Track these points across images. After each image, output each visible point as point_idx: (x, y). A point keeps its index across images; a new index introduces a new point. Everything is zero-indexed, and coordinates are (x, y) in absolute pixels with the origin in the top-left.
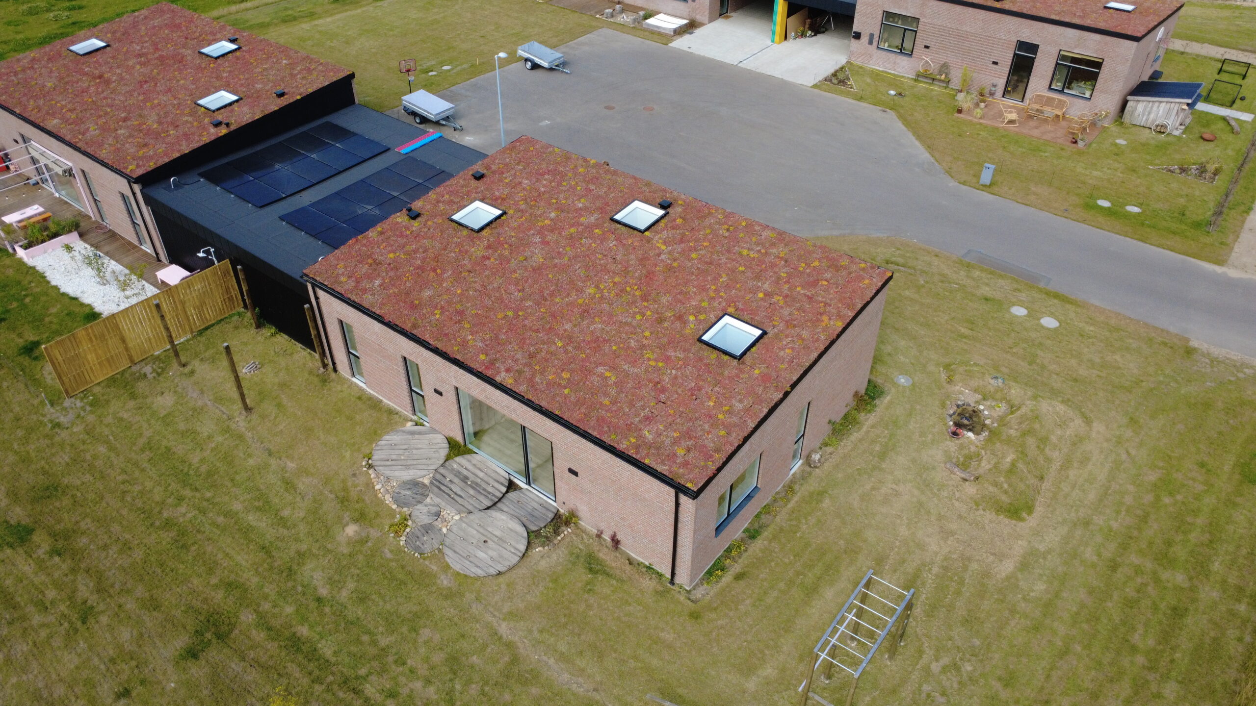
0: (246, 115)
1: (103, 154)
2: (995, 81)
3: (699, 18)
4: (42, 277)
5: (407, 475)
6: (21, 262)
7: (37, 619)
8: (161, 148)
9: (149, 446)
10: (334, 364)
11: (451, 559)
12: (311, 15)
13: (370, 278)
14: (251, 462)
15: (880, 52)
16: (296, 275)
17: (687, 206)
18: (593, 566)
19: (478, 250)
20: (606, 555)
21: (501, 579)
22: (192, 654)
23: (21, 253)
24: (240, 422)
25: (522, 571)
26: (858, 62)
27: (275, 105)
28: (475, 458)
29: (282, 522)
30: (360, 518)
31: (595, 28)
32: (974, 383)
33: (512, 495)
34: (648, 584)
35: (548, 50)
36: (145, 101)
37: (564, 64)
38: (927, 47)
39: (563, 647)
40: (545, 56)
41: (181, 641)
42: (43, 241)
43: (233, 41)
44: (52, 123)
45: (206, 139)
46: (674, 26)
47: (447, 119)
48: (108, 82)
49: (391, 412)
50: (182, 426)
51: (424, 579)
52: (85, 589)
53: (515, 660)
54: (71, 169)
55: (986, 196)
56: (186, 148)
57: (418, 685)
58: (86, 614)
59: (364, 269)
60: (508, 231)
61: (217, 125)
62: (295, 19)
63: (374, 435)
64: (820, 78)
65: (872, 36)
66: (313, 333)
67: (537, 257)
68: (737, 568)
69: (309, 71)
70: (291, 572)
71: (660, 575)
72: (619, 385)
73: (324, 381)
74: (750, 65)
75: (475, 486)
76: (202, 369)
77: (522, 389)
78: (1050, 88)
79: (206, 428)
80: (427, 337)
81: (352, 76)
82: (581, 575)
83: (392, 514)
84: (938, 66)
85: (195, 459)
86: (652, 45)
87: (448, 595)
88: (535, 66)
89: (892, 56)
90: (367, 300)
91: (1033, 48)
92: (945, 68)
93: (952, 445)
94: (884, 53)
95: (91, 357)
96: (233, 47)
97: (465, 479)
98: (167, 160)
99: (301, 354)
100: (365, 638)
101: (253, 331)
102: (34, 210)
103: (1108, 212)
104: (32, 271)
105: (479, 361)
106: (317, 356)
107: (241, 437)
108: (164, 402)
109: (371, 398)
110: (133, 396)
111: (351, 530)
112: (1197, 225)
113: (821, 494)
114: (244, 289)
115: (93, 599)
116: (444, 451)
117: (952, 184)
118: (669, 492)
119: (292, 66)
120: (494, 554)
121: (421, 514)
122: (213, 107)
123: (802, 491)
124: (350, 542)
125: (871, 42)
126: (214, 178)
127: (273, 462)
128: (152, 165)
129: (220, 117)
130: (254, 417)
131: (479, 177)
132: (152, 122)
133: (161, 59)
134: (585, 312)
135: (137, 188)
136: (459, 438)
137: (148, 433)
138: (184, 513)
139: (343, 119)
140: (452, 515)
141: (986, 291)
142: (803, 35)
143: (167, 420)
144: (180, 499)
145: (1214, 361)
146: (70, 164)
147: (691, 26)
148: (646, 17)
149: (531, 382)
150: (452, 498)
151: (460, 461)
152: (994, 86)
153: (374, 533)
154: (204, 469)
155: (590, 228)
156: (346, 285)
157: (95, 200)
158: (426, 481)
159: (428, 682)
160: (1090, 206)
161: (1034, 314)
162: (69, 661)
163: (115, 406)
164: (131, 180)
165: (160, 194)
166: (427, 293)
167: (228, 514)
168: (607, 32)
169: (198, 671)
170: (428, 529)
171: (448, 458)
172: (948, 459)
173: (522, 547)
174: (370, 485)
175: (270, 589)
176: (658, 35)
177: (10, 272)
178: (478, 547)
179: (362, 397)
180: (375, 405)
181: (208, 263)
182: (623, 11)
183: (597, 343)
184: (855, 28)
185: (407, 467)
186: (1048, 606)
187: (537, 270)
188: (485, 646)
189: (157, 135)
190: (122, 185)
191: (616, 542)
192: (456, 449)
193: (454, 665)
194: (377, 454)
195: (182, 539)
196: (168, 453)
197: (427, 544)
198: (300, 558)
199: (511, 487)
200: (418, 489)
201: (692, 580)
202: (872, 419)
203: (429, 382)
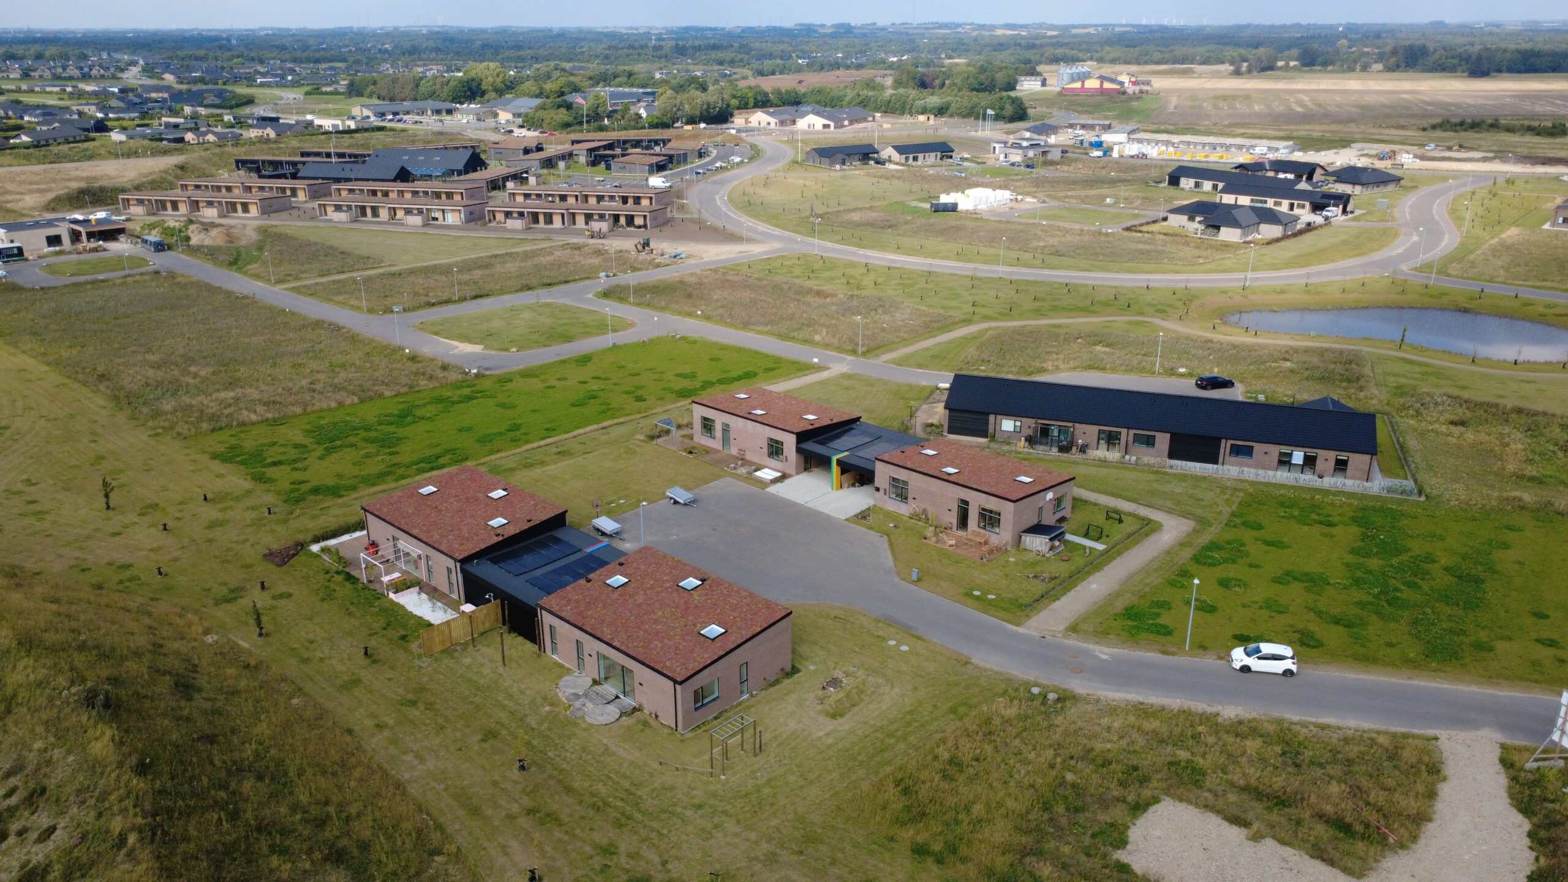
0: (512, 531)
1: (442, 548)
2: (951, 521)
3: (788, 471)
4: (403, 607)
5: (573, 691)
6: (392, 601)
7: (424, 728)
8: (470, 546)
9: (461, 676)
10: (544, 648)
11: (587, 718)
12: (542, 463)
13: (566, 606)
14: (506, 684)
15: (890, 499)
16: (533, 604)
17: (714, 580)
18: (645, 724)
19: (615, 596)
20: (652, 722)
21: (607, 726)
22: (484, 740)
23: (392, 596)
24: (501, 670)
25: (616, 724)
26: (880, 505)
27: (526, 526)
28: (603, 687)
29: (519, 704)
30: (552, 704)
31: (719, 477)
32: (844, 669)
33: (618, 700)
34: (666, 731)
35: (685, 493)
36: (461, 521)
37: (694, 501)
38: (914, 499)
39: (627, 747)
40: (682, 496)
41: (480, 737)
42: (403, 590)
43: (504, 490)
44: (415, 532)
45: (492, 542)
46: (771, 477)
47: (617, 533)
48: (440, 511)
49: (568, 669)
50: (475, 670)
51: (576, 724)
52: (440, 720)
53: (607, 749)
54: (419, 555)
55: (913, 587)
56: (483, 546)
57: (569, 754)
58: (442, 728)
59: (564, 602)
60: (630, 589)
61: (498, 535)
62: (532, 465)
63: (560, 677)
64: (852, 514)
65: (885, 490)
66: (537, 633)
67: (641, 598)
68: (705, 728)
69: (545, 508)
70: (521, 720)
71: (673, 729)
72: (662, 648)
73: (539, 656)
74: (811, 505)
75: (602, 696)
76: (483, 649)
77: (623, 648)
78: (978, 526)
79: (486, 671)
80: (588, 629)
81: (566, 511)
82: (641, 727)
83: (565, 704)
84: (921, 510)
85: (482, 681)
86: (754, 489)
87: (585, 730)
88: (676, 502)
89: (898, 502)
90: (564, 615)
91: (966, 503)
92: (925, 511)
93: (820, 693)
94: (893, 500)
95: (437, 639)
96: (505, 493)
97: (598, 694)
98: (473, 552)
99: (529, 646)
100: (550, 740)
101: (507, 634)
102: (396, 575)
103: (977, 598)
104: (398, 604)
105: (607, 638)
106: (536, 646)
107: (501, 675)
108: (467, 661)
109: (560, 663)
110: (453, 658)
111: (547, 708)
112: (1021, 606)
113: (751, 707)
114: (505, 613)
115: (444, 724)
116: (590, 682)
117: (896, 579)
118: (671, 683)
119: (535, 505)
120: (605, 718)
121: (577, 704)
122: (496, 526)
123: (743, 705)
124: (546, 711)
125: (885, 493)
126: (495, 561)
127: (515, 685)
128: (466, 554)
129: (498, 531)
130: (509, 668)
131: (621, 564)
132: (465, 533)
133: (467, 499)
134: (656, 622)
135: (458, 565)
136: (598, 679)
137: (460, 672)
138: (478, 700)
139: (559, 534)
140: (590, 705)
141: (881, 633)
142: (853, 485)
143: (468, 667)
144: (476, 695)
145: (977, 667)
146: (420, 553)
147: (784, 477)
148: (756, 471)
149: (628, 647)
150: (591, 700)
151: (597, 688)
152: (951, 523)
153: (557, 710)
154: (486, 685)
155: (667, 588)
156: (555, 608)
157: (431, 572)
158: (581, 693)
159: (572, 753)
160: (968, 594)
161: (898, 645)
162: (437, 741)
163: (445, 661)
164: (456, 560)
165: (469, 567)
166: (590, 613)
167: (497, 701)
168: (729, 480)
169: (486, 745)
170: (579, 709)
171: (592, 686)
172: (816, 697)
173: (617, 717)
174: (556, 694)
175: (514, 725)
176: (763, 484)
177: (387, 605)
178: (599, 716)
179: (555, 663)
180: (561, 666)
181: (489, 601)
182: (742, 465)
183: (657, 633)
184: (876, 484)
185: (573, 688)
187: (639, 605)
188: (596, 745)
189: (468, 539)
190: (451, 563)
191: (657, 716)
192: (596, 682)
193: (584, 749)
194: (561, 683)
195: (477, 707)
196: (470, 680)
197: (579, 714)
198: (526, 716)
199: (617, 697)
200: (577, 696)
201: (684, 728)
202: (789, 681)
203: (587, 650)
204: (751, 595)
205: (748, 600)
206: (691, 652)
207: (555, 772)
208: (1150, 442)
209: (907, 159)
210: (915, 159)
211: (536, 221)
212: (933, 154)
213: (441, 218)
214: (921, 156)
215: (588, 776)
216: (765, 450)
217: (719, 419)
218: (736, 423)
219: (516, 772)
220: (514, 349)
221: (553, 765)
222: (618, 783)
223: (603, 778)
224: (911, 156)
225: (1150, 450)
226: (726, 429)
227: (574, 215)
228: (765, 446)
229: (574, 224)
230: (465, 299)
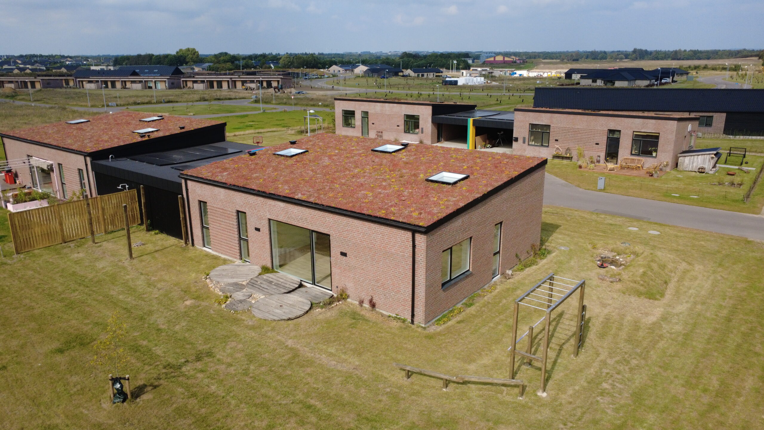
0: (160, 134)
1: (73, 147)
5: (232, 281)
6: (8, 210)
8: (107, 144)
9: (63, 271)
10: (193, 240)
11: (256, 314)
14: (128, 277)
15: (530, 147)
17: (416, 146)
18: (356, 317)
19: (289, 162)
21: (290, 322)
23: (10, 207)
24: (127, 262)
25: (306, 318)
27: (178, 131)
28: (277, 275)
29: (142, 299)
30: (197, 298)
33: (301, 289)
34: (392, 324)
36: (104, 133)
38: (557, 140)
42: (25, 201)
45: (135, 141)
48: (85, 130)
49: (225, 260)
50: (86, 264)
51: (236, 321)
53: (296, 356)
54: (52, 165)
56: (122, 144)
57: (223, 367)
60: (308, 157)
61: (143, 137)
63: (212, 268)
65: (524, 139)
66: (182, 216)
67: (326, 162)
68: (458, 318)
69: (201, 123)
70: (142, 319)
71: (404, 321)
72: (375, 196)
73: (184, 249)
75: (277, 285)
76: (108, 246)
78: (632, 154)
79: (102, 264)
81: (225, 124)
82: (349, 321)
83: (218, 296)
84: (565, 150)
85: (91, 276)
87: (252, 328)
89: (537, 148)
91: (618, 132)
92: (568, 150)
93: (601, 271)
94: (532, 147)
96: (159, 118)
97: (271, 282)
99: (172, 241)
100: (188, 346)
101: (145, 232)
103: (680, 198)
106: (183, 241)
108: (78, 255)
109: (213, 256)
110: (59, 254)
111: (188, 303)
112: (735, 201)
113: (514, 289)
114: (143, 201)
116: (257, 269)
117: (581, 190)
118: (408, 234)
119: (192, 122)
120: (287, 311)
121: (239, 295)
122: (142, 132)
123: (499, 288)
124: (186, 306)
125: (524, 142)
127: (142, 277)
128: (100, 149)
130: (135, 261)
132: (105, 138)
133: (118, 123)
134: (355, 176)
135: (88, 159)
136: (269, 265)
137: (63, 267)
138: (76, 296)
139: (216, 144)
140: (259, 296)
141: (610, 222)
144: (74, 291)
146: (51, 162)
150: (261, 289)
151: (269, 275)
153: (204, 304)
154: (96, 280)
155: (360, 154)
157: (63, 184)
158: (244, 283)
159: (230, 365)
160: (667, 196)
161: (643, 230)
163: (46, 257)
164: (86, 155)
167: (106, 296)
169: (60, 358)
170: (241, 301)
171: (260, 274)
173: (307, 308)
174: (205, 286)
175: (125, 326)
178: (277, 308)
179: (207, 255)
180: (216, 258)
181: (122, 191)
183: (361, 185)
184: (514, 136)
185: (232, 278)
187: (326, 166)
188: (274, 350)
189: (107, 141)
191: (373, 304)
192: (265, 270)
193: (251, 358)
194: (212, 273)
197: (240, 307)
198: (151, 313)
199: (301, 286)
200: (238, 287)
203: (252, 222)
206: (426, 198)
208: (708, 122)
210: (423, 75)
211: (212, 86)
212: (432, 74)
213: (154, 87)
216: (402, 127)
217: (358, 108)
218: (374, 109)
220: (192, 114)
225: (709, 129)
227: (235, 81)
228: (402, 123)
230: (161, 102)
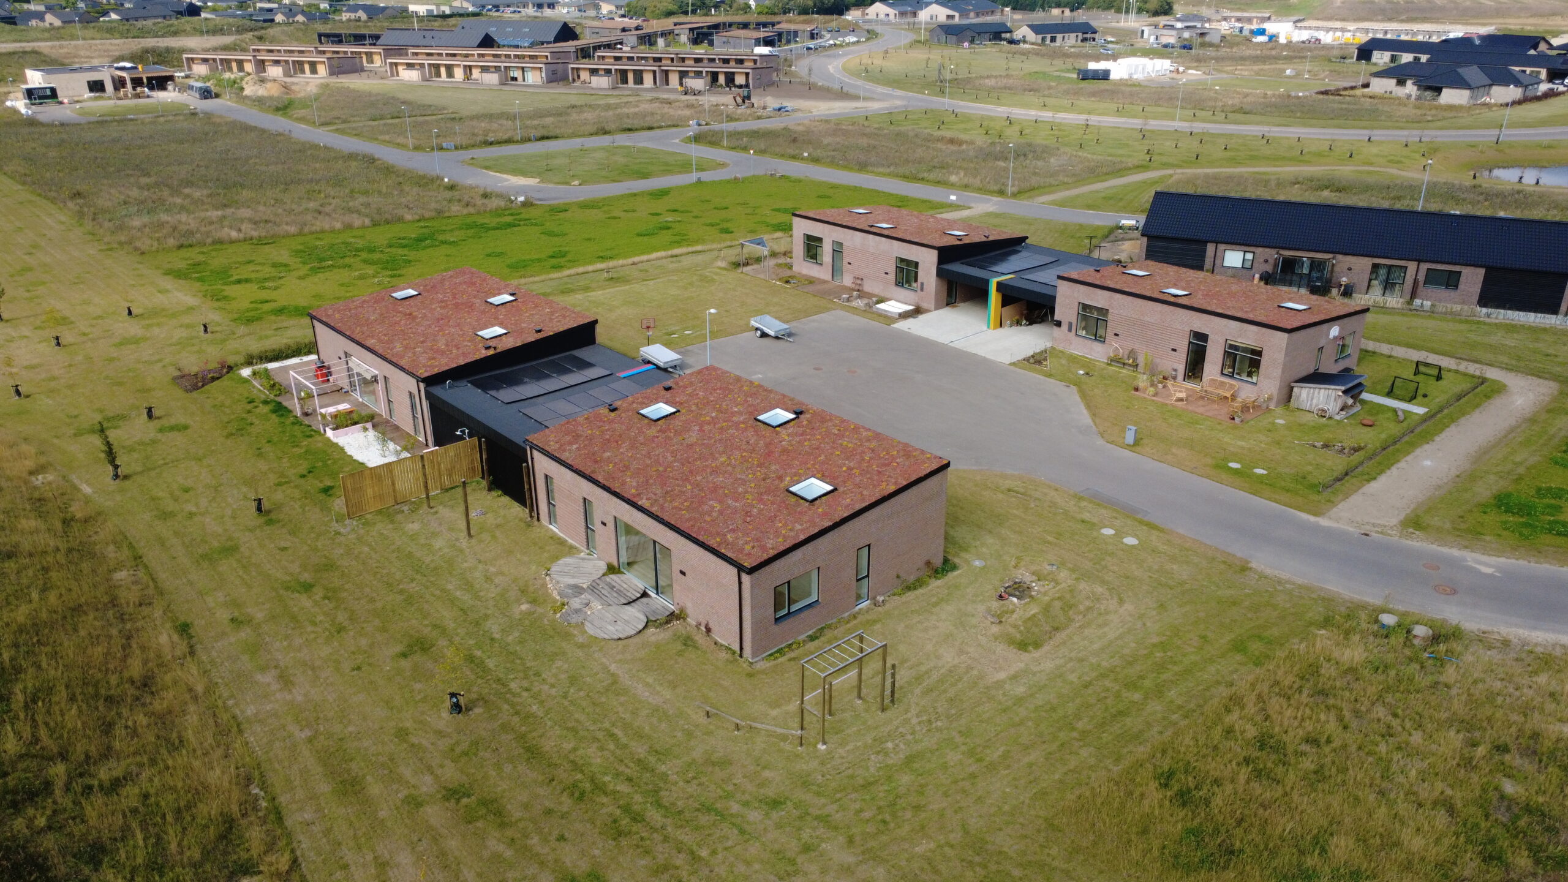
0: (510, 343)
1: (402, 363)
2: (1176, 366)
3: (924, 305)
4: (342, 449)
5: (572, 581)
6: (328, 440)
7: (310, 629)
8: (444, 361)
9: (398, 550)
10: (538, 514)
11: (590, 629)
12: (587, 289)
13: (570, 443)
14: (465, 565)
15: (1078, 338)
16: (518, 440)
17: (815, 414)
18: (688, 642)
19: (652, 431)
20: (700, 638)
21: (620, 642)
22: (404, 655)
23: (330, 433)
24: (464, 543)
25: (638, 639)
26: (1060, 347)
27: (532, 337)
28: (623, 577)
29: (478, 598)
30: (534, 602)
31: (827, 310)
32: (1034, 568)
33: (644, 600)
34: (723, 655)
35: (777, 323)
36: (439, 331)
37: (790, 335)
38: (1116, 335)
39: (650, 680)
40: (772, 326)
41: (399, 648)
42: (347, 426)
43: (512, 295)
44: (370, 342)
45: (477, 357)
46: (900, 311)
47: (675, 367)
48: (415, 318)
49: (571, 547)
50: (422, 541)
51: (567, 636)
52: (342, 617)
53: (615, 682)
54: (376, 376)
55: (1127, 453)
56: (462, 362)
57: (546, 687)
58: (341, 630)
59: (568, 438)
60: (677, 423)
61: (488, 348)
62: (572, 291)
63: (556, 558)
64: (1022, 357)
65: (1070, 324)
66: (526, 487)
67: (693, 436)
68: (793, 655)
69: (564, 317)
70: (477, 624)
71: (734, 653)
72: (721, 512)
73: (529, 525)
74: (960, 345)
75: (619, 592)
76: (443, 511)
77: (654, 509)
78: (1222, 373)
79: (438, 543)
80: (600, 479)
81: (596, 322)
82: (679, 646)
83: (556, 601)
84: (1127, 352)
85: (428, 560)
86: (875, 325)
87: (582, 646)
88: (764, 335)
89: (1089, 342)
90: (564, 456)
91: (1203, 337)
92: (1132, 353)
93: (995, 605)
94: (1081, 339)
95: (370, 492)
96: (511, 298)
97: (613, 587)
98: (447, 368)
99: (517, 510)
100: (518, 661)
101: (485, 492)
102: (344, 407)
103: (1236, 472)
104: (336, 445)
105: (630, 492)
106: (527, 511)
107: (461, 551)
108: (413, 527)
109: (560, 538)
110: (392, 522)
111: (524, 607)
112: (1313, 487)
113: (875, 622)
114: (484, 457)
115: (346, 623)
116: (602, 566)
117: (1100, 442)
118: (734, 571)
119: (552, 313)
120: (619, 628)
121: (576, 603)
122: (487, 337)
123: (860, 618)
124: (521, 612)
125: (1070, 330)
126: (477, 384)
127: (480, 567)
128: (436, 371)
129: (491, 343)
130: (473, 541)
131: (668, 389)
132: (441, 344)
133: (457, 305)
134: (715, 471)
135: (422, 385)
136: (615, 563)
137: (399, 543)
138: (414, 588)
139: (583, 352)
140: (597, 605)
141: (1086, 516)
142: (1018, 323)
143: (413, 537)
144: (412, 580)
145: (1262, 576)
146: (377, 372)
147: (917, 311)
148: (878, 302)
149: (662, 507)
150: (600, 596)
151: (613, 578)
152: (1175, 370)
153: (540, 610)
154: (432, 565)
155: (738, 423)
156: (552, 447)
157: (389, 401)
158: (585, 586)
159: (553, 686)
160: (1221, 466)
161: (1120, 534)
162: (325, 651)
163: (379, 526)
164: (420, 380)
165: (437, 391)
166: (608, 454)
167: (443, 590)
168: (840, 313)
169: (404, 663)
170: (577, 611)
171: (604, 575)
172: (989, 611)
173: (641, 627)
174: (544, 585)
175: (462, 631)
176: (888, 319)
177: (320, 445)
178: (610, 624)
179: (554, 537)
180: (562, 542)
181: (461, 438)
182: (859, 297)
183: (715, 489)
184: (1056, 317)
185: (574, 577)
186: (1020, 701)
187: (690, 446)
188: (597, 674)
189: (443, 353)
190: (411, 384)
191: (708, 630)
192: (612, 569)
193: (573, 680)
194: (555, 568)
195: (410, 600)
196: (410, 555)
197: (575, 619)
198: (486, 617)
199: (645, 595)
200: (578, 590)
201: (755, 654)
202: (939, 583)
203: (598, 515)
204: (877, 436)
205: (873, 444)
206: (772, 519)
207: (516, 719)
208: (1451, 281)
209: (1043, 39)
210: (1053, 40)
211: (625, 81)
212: (1073, 35)
213: (520, 78)
214: (1059, 36)
215: (574, 730)
216: (892, 277)
217: (829, 235)
218: (852, 240)
219: (445, 714)
220: (576, 183)
221: (512, 705)
222: (625, 746)
223: (600, 735)
224: (1049, 36)
225: (1452, 293)
226: (838, 250)
227: (667, 72)
228: (892, 270)
229: (667, 84)
230: (530, 140)
